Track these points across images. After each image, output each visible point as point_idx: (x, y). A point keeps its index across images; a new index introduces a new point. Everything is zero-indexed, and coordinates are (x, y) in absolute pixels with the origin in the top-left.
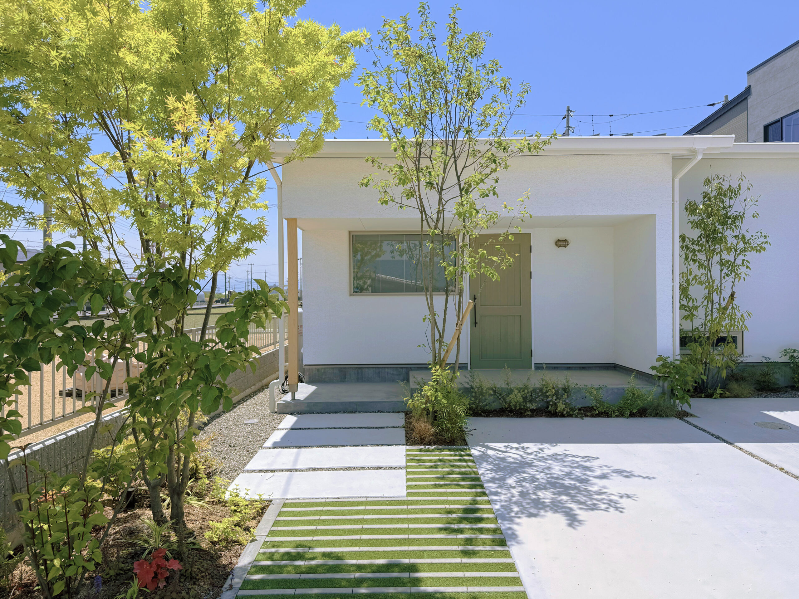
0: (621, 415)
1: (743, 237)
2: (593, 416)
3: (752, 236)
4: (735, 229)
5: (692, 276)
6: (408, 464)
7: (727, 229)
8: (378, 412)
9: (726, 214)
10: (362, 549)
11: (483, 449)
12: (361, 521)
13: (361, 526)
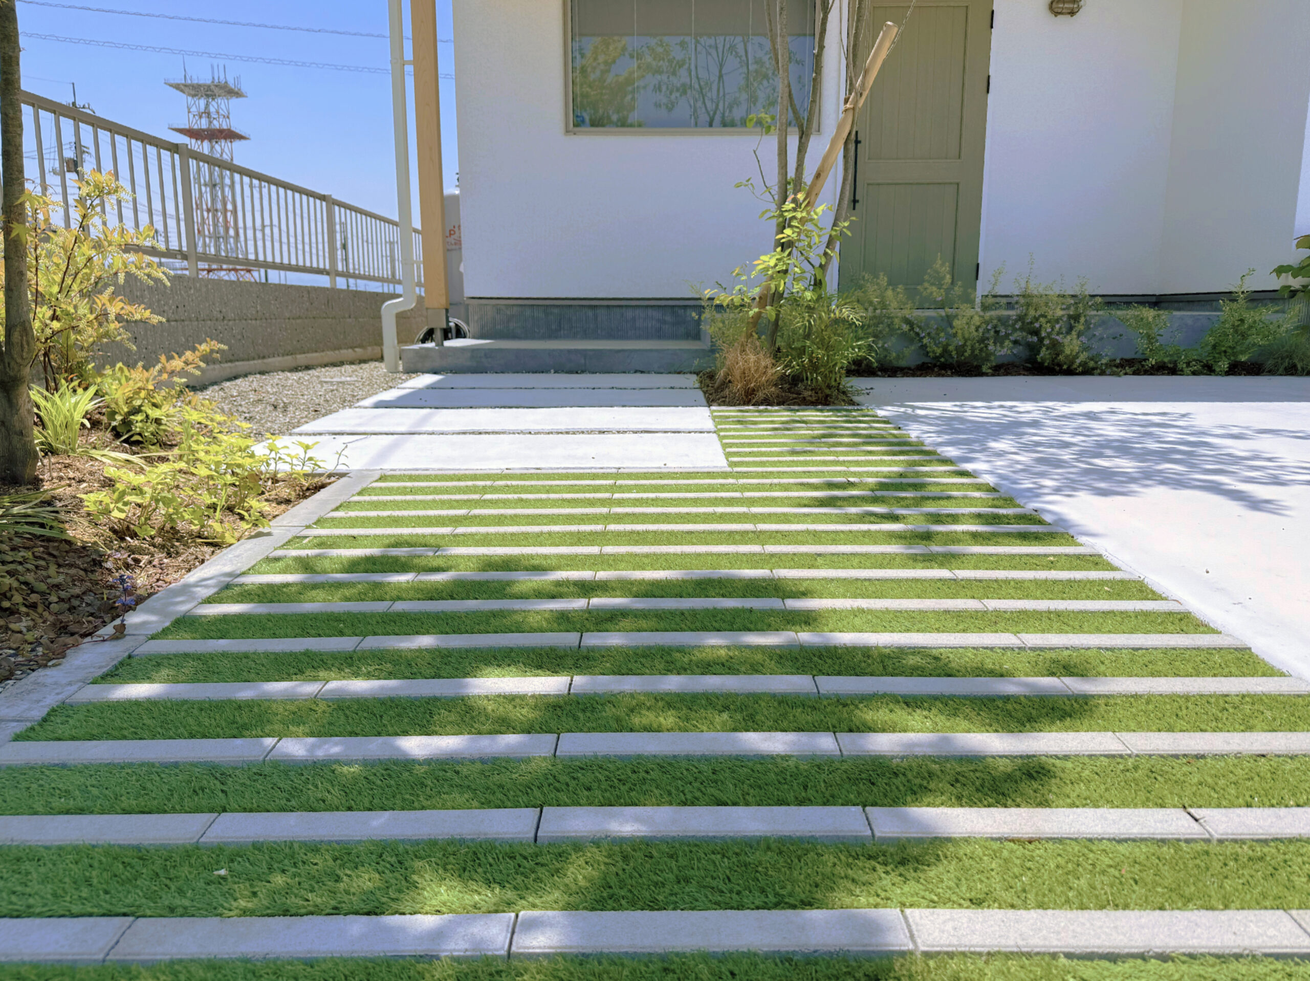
0: (1208, 369)
2: (1136, 373)
6: (719, 427)
8: (636, 372)
10: (609, 549)
11: (902, 410)
12: (603, 502)
13: (605, 510)
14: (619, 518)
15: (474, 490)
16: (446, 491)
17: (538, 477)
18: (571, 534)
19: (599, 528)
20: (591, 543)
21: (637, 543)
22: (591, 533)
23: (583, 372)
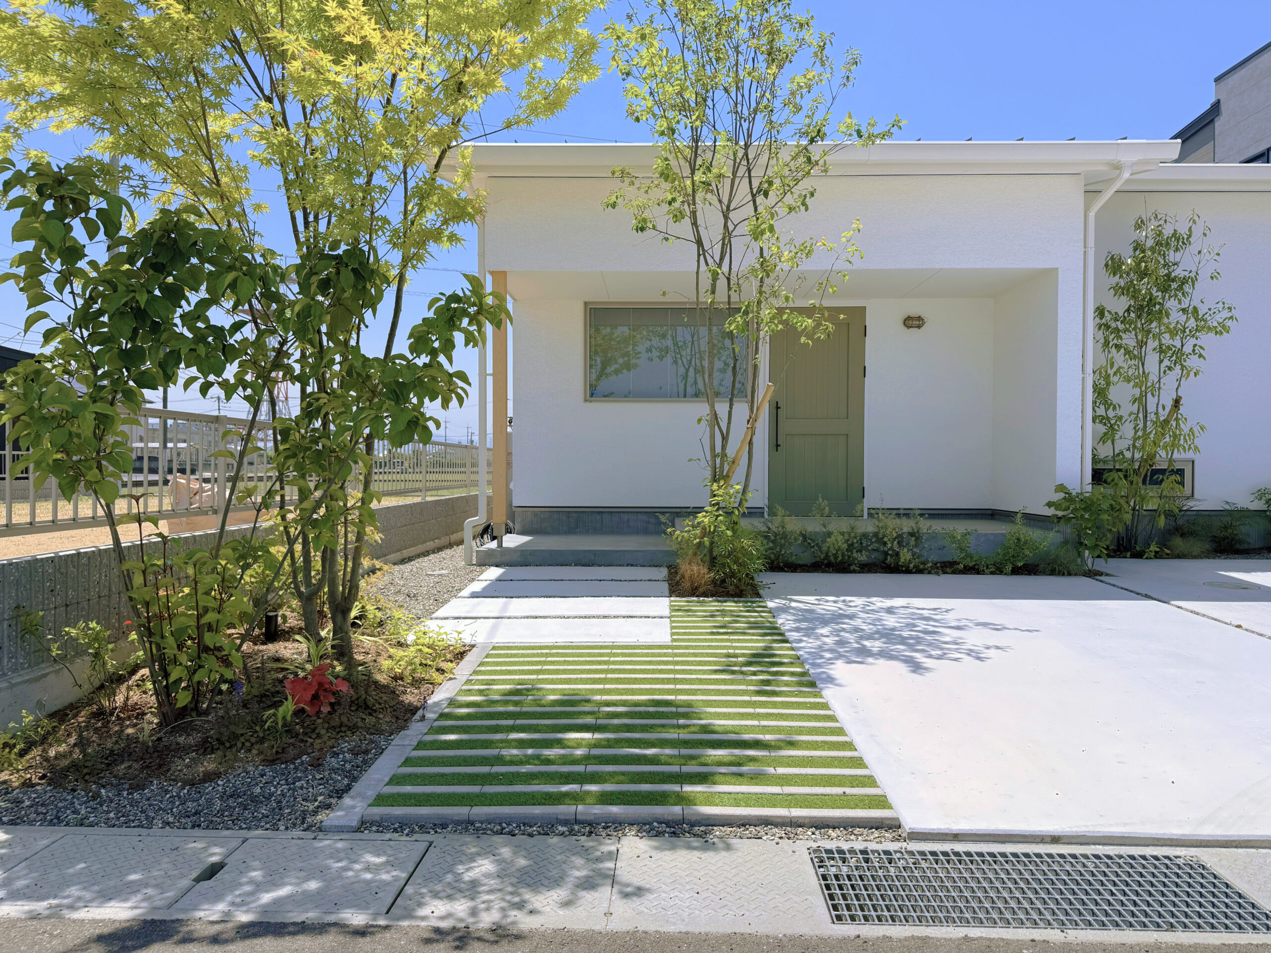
0: (998, 570)
1: (1195, 310)
2: (954, 572)
3: (1210, 309)
4: (1183, 298)
5: (1114, 369)
6: (672, 613)
7: (1170, 297)
9: (1168, 275)
10: (607, 686)
11: (784, 602)
12: (605, 663)
13: (606, 667)
14: (613, 671)
15: (542, 655)
16: (528, 656)
17: (573, 648)
18: (591, 679)
19: (603, 676)
20: (600, 683)
21: (620, 683)
22: (600, 679)
23: (593, 565)
